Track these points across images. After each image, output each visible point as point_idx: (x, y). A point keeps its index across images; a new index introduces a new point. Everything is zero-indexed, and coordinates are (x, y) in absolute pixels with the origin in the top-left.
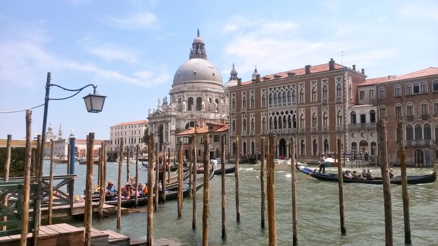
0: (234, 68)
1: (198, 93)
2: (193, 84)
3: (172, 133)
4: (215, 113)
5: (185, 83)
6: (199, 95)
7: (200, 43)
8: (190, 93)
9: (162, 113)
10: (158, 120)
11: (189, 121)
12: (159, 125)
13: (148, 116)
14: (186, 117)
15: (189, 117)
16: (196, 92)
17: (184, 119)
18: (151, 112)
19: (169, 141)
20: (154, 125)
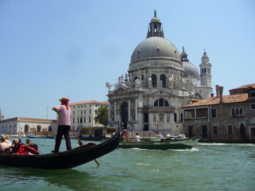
0: (184, 51)
1: (162, 70)
2: (156, 61)
3: (140, 110)
4: (183, 90)
5: (147, 60)
6: (163, 71)
7: (158, 23)
8: (154, 70)
9: (127, 89)
10: (122, 98)
11: (158, 98)
12: (121, 102)
13: (108, 93)
14: (155, 93)
15: (159, 94)
16: (160, 69)
17: (153, 95)
18: (113, 89)
19: (136, 119)
20: (115, 103)
